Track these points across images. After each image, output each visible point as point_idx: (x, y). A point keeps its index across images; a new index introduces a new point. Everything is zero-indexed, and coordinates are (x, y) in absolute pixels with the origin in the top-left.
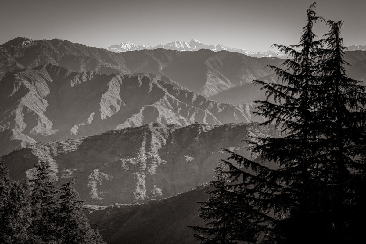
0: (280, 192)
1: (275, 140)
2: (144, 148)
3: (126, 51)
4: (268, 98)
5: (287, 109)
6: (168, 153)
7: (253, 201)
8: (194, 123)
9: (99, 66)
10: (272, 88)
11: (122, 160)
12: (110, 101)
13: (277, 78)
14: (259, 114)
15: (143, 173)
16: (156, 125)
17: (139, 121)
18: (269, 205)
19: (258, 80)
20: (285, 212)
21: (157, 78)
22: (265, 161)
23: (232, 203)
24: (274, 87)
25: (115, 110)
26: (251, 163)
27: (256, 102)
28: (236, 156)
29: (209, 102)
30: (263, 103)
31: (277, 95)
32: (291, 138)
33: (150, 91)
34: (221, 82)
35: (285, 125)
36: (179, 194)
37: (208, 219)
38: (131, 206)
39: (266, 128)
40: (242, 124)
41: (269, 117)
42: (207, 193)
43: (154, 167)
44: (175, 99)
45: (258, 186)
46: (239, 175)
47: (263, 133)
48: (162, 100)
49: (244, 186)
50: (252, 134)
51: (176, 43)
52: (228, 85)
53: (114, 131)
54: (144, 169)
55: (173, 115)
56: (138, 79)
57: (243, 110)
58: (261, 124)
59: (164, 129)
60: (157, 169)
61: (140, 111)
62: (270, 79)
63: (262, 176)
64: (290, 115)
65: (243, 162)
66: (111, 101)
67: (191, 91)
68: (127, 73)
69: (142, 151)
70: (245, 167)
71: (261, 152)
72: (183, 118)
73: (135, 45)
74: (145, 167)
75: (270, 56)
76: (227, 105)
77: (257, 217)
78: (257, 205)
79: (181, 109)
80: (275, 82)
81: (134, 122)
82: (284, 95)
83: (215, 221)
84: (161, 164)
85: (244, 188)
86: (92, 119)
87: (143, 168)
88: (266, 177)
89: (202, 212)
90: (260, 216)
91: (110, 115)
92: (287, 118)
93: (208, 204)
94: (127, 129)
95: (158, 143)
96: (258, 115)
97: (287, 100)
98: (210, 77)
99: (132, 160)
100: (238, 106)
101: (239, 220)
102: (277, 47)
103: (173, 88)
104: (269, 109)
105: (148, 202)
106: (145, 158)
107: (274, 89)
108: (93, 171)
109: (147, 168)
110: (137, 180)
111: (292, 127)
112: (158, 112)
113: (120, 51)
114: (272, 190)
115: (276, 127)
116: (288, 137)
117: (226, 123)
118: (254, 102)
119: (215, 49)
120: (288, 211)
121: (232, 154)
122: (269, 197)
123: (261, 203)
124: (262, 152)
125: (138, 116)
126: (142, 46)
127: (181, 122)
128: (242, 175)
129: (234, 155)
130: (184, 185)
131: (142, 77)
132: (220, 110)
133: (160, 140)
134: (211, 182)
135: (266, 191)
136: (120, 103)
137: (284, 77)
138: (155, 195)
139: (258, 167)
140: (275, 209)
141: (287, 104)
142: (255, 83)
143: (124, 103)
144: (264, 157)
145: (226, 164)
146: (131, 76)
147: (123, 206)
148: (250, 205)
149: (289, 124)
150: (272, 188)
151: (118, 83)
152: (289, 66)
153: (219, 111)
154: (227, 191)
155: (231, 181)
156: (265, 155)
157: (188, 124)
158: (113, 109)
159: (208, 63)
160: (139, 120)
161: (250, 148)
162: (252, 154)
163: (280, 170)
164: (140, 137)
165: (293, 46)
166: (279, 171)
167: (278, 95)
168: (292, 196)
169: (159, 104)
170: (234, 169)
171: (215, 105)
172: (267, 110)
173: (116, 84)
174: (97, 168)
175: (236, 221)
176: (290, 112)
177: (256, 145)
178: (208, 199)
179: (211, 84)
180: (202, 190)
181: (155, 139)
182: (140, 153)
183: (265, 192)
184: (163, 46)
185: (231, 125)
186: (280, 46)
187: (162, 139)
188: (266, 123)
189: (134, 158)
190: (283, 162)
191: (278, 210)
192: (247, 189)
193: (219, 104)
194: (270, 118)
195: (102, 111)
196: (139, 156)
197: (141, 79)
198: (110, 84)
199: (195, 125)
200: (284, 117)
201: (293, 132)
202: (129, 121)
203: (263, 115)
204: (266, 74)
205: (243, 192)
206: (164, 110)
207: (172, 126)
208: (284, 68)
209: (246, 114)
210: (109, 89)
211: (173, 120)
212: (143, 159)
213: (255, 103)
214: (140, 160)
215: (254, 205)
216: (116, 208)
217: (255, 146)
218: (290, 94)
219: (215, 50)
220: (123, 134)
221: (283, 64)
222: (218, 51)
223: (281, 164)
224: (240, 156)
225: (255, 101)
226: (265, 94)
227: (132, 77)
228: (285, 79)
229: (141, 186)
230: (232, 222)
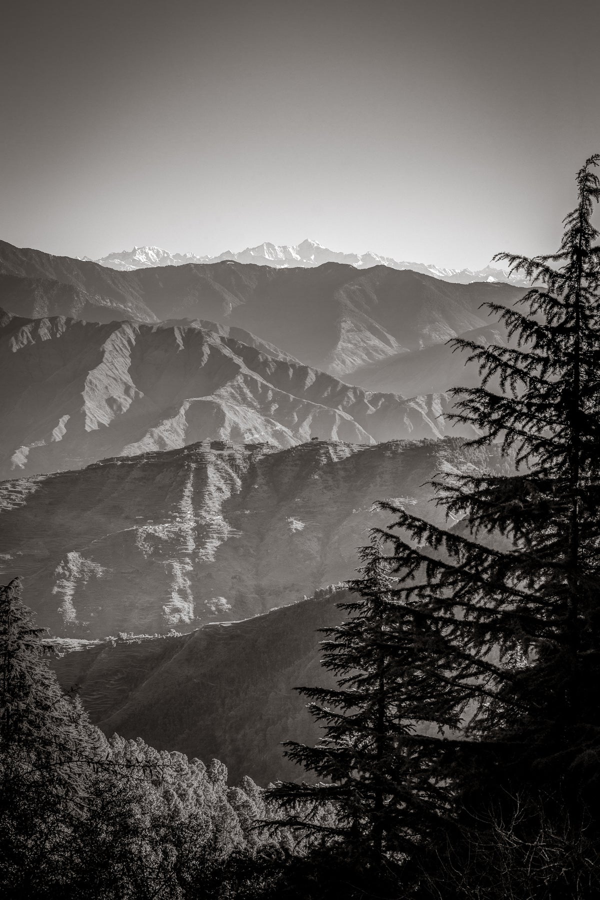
0: (515, 604)
1: (502, 481)
2: (190, 502)
3: (144, 267)
4: (485, 381)
5: (532, 407)
6: (247, 512)
7: (451, 627)
8: (310, 440)
9: (81, 304)
10: (495, 359)
11: (137, 529)
12: (106, 388)
13: (507, 334)
14: (465, 419)
15: (188, 560)
16: (218, 445)
17: (178, 435)
18: (488, 637)
19: (461, 338)
20: (525, 652)
21: (222, 334)
22: (478, 530)
23: (400, 630)
24: (500, 355)
25: (120, 408)
26: (445, 537)
27: (457, 391)
28: (410, 520)
29: (345, 389)
30: (473, 393)
31: (507, 374)
32: (541, 476)
33: (203, 364)
34: (375, 342)
35: (526, 445)
36: (272, 609)
37: (343, 670)
38: (158, 639)
39: (480, 453)
40: (423, 442)
41: (488, 426)
42: (340, 608)
43: (212, 545)
44: (265, 382)
45: (463, 592)
46: (418, 566)
47: (475, 463)
48: (232, 386)
49: (428, 592)
50: (447, 467)
51: (265, 248)
52: (392, 348)
53: (118, 459)
54: (190, 552)
55: (259, 420)
56: (174, 335)
57: (426, 408)
58: (469, 444)
59: (238, 456)
60: (219, 551)
61: (179, 412)
62: (489, 336)
63: (471, 568)
64: (538, 422)
65: (426, 534)
66: (109, 387)
67: (302, 364)
68: (148, 321)
69: (184, 507)
70: (431, 545)
71: (468, 510)
72: (284, 429)
73: (167, 253)
74: (191, 545)
75: (491, 279)
76: (389, 397)
77: (460, 664)
78: (459, 636)
79: (277, 406)
80: (503, 344)
81: (165, 439)
82: (523, 375)
83: (360, 675)
84: (229, 539)
85: (429, 596)
86: (64, 431)
87: (187, 549)
88: (480, 568)
89: (329, 652)
90: (467, 662)
91: (106, 421)
92: (531, 429)
93: (343, 634)
94: (148, 455)
95: (224, 487)
96: (462, 423)
97: (530, 386)
98: (348, 331)
99: (161, 531)
100: (413, 399)
101: (418, 673)
102: (506, 261)
103: (260, 357)
104: (488, 406)
105: (200, 630)
106: (192, 524)
107: (499, 360)
108: (67, 556)
109: (197, 547)
110: (172, 577)
111: (541, 450)
112: (224, 415)
113: (132, 268)
114: (496, 600)
115: (503, 450)
116: (532, 473)
117: (385, 441)
118: (452, 392)
119: (360, 263)
120: (532, 649)
121: (400, 514)
122: (489, 617)
123: (469, 632)
124: (473, 509)
125: (175, 424)
126: (185, 255)
127: (277, 439)
128: (424, 565)
129: (405, 517)
130: (285, 588)
131: (184, 330)
132: (372, 410)
133: (229, 482)
134: (349, 582)
135: (482, 603)
136: (132, 393)
137: (524, 330)
138: (216, 613)
139: (462, 544)
140: (502, 646)
141: (530, 396)
142: (456, 346)
143: (141, 393)
144: (477, 523)
145: (387, 538)
146: (158, 329)
147: (139, 639)
148: (443, 637)
149: (534, 442)
150: (495, 596)
151: (126, 343)
152: (536, 305)
153: (369, 412)
154: (389, 604)
155: (397, 579)
156: (478, 518)
157: (294, 443)
158: (115, 408)
159: (342, 295)
160: (177, 432)
161: (444, 501)
162: (447, 515)
163: (515, 551)
164: (181, 473)
165: (545, 258)
166: (511, 555)
167: (510, 375)
168: (542, 614)
169: (225, 394)
170: (404, 550)
171: (360, 396)
172: (482, 409)
173: (121, 346)
174: (75, 549)
175: (410, 674)
176: (537, 414)
177: (457, 493)
178: (343, 623)
179: (350, 346)
180: (328, 601)
181: (216, 479)
182: (179, 513)
183: (478, 606)
184: (234, 255)
185: (397, 445)
186: (513, 258)
187: (232, 479)
188: (480, 442)
189: (167, 525)
190: (522, 532)
191: (510, 646)
192: (436, 598)
193: (369, 393)
194: (490, 428)
195: (87, 411)
196: (178, 519)
197: (181, 335)
198: (108, 346)
199: (311, 443)
200: (524, 427)
201: (544, 461)
202: (152, 435)
203: (474, 421)
204: (481, 323)
205: (427, 604)
206: (237, 408)
207: (257, 447)
208: (524, 309)
209: (435, 419)
210: (104, 360)
211: (259, 432)
212: (187, 526)
213: (455, 393)
214: (180, 529)
215: (453, 637)
216: (121, 643)
217: (455, 496)
218: (536, 372)
219: (359, 265)
220: (139, 466)
221: (521, 301)
222: (367, 268)
223: (516, 540)
224: (419, 520)
225: (455, 389)
226: (478, 372)
227: (160, 330)
228: (525, 336)
229: (182, 593)
230: (402, 676)
